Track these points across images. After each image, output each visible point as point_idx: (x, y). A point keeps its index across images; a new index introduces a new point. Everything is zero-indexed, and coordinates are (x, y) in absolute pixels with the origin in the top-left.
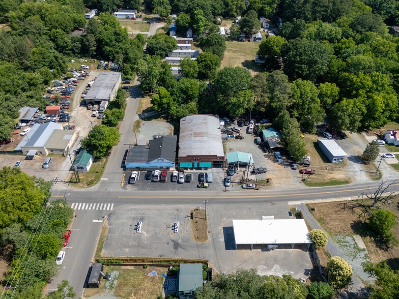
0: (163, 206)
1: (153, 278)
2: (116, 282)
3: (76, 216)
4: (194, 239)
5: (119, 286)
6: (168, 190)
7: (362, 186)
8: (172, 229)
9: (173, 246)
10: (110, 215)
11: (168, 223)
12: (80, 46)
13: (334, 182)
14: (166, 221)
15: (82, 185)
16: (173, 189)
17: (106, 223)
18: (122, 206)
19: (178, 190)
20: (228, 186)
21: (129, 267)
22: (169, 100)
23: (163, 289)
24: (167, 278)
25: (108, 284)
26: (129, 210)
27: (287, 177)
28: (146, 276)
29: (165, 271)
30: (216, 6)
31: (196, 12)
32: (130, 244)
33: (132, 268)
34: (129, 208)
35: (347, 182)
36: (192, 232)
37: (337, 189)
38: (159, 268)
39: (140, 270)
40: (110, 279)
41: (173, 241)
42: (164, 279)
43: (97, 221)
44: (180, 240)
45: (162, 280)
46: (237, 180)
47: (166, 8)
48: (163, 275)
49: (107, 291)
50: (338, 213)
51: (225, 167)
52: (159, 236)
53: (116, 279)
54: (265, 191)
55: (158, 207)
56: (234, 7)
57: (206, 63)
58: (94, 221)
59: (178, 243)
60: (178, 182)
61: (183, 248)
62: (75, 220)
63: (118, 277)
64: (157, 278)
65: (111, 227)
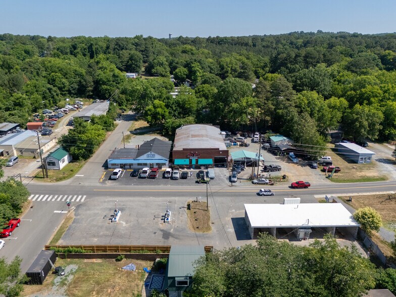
0: (152, 198)
1: (129, 273)
2: (71, 278)
3: (32, 207)
4: (192, 229)
5: (75, 282)
6: (159, 185)
8: (162, 219)
9: (162, 236)
10: (79, 206)
11: (157, 213)
12: (77, 87)
14: (153, 212)
15: (49, 180)
16: (166, 184)
17: (72, 214)
18: (97, 198)
19: (171, 185)
20: (234, 182)
21: (94, 260)
22: (164, 111)
23: (144, 287)
24: (150, 273)
25: (58, 279)
26: (105, 202)
27: (307, 175)
28: (119, 270)
29: (148, 265)
30: (212, 67)
31: (193, 65)
32: (102, 233)
33: (99, 261)
34: (106, 200)
36: (189, 222)
38: (139, 262)
39: (111, 263)
40: (62, 273)
41: (162, 231)
42: (147, 275)
43: (60, 212)
44: (172, 230)
45: (143, 276)
46: (246, 177)
47: (165, 69)
48: (145, 270)
49: (55, 288)
50: (384, 203)
51: (230, 167)
52: (143, 226)
53: (72, 274)
54: (281, 186)
55: (144, 199)
56: (229, 69)
57: (204, 92)
58: (55, 212)
59: (170, 233)
60: (172, 178)
61: (176, 238)
62: (30, 211)
63: (75, 272)
64: (136, 273)
65: (78, 217)
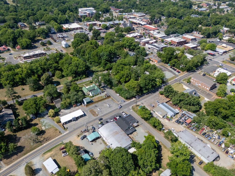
4: (93, 109)
7: (36, 155)
13: (49, 151)
14: (103, 110)
35: (44, 153)
37: (49, 148)
